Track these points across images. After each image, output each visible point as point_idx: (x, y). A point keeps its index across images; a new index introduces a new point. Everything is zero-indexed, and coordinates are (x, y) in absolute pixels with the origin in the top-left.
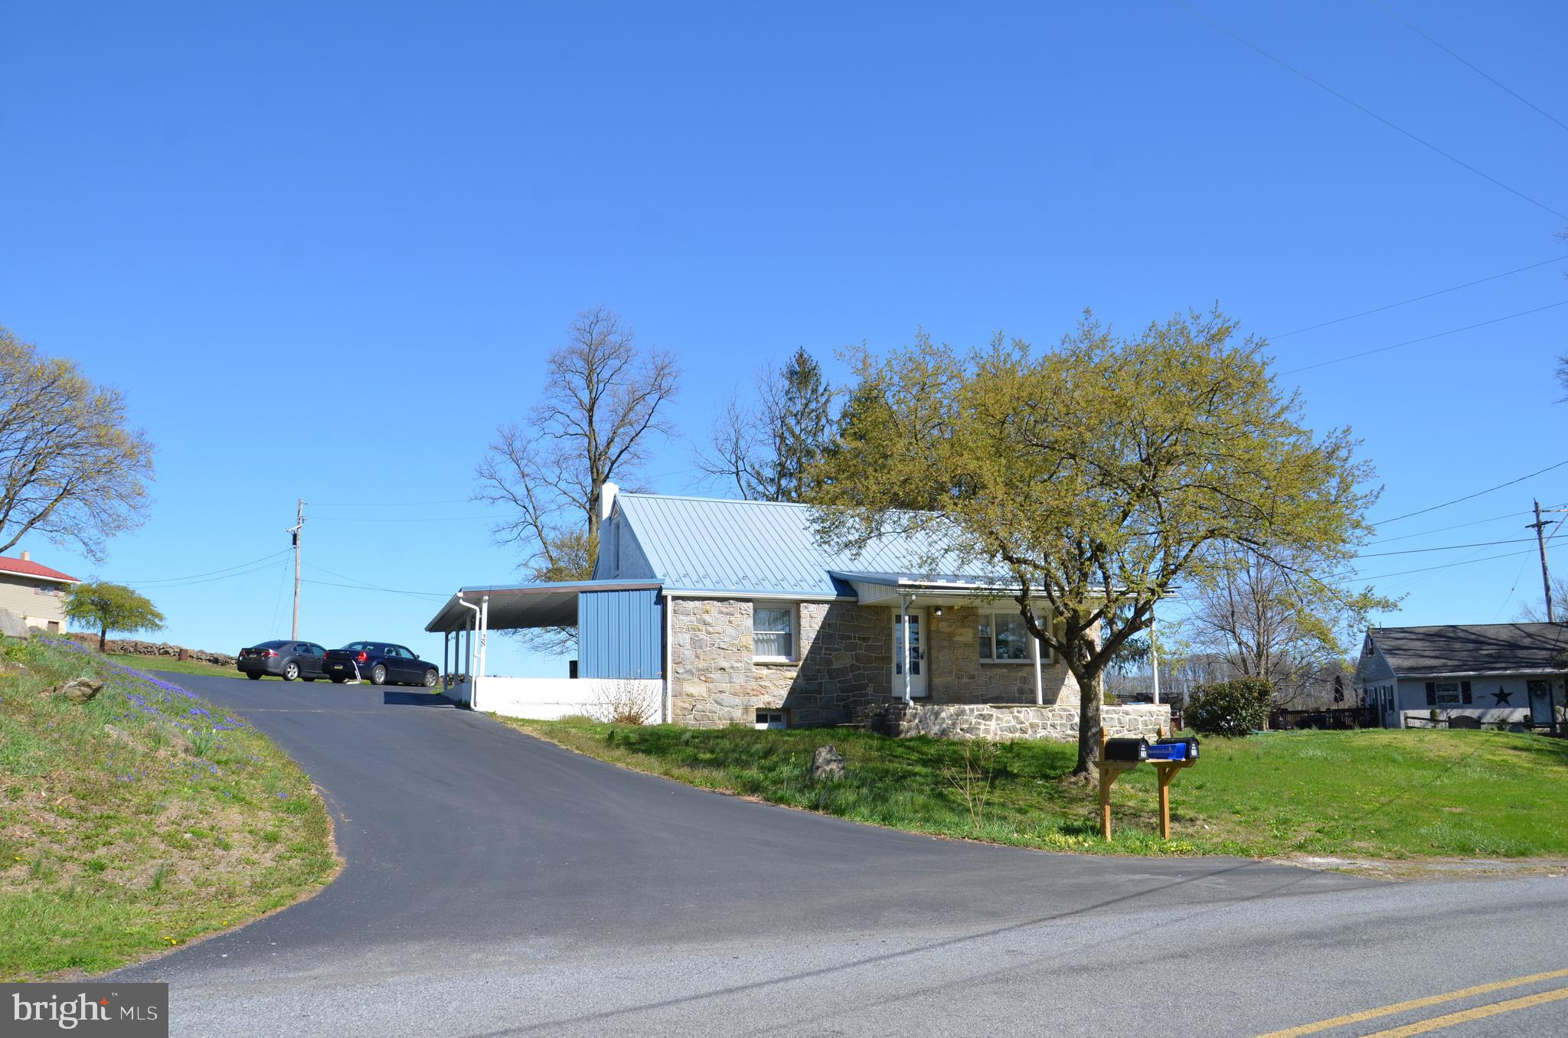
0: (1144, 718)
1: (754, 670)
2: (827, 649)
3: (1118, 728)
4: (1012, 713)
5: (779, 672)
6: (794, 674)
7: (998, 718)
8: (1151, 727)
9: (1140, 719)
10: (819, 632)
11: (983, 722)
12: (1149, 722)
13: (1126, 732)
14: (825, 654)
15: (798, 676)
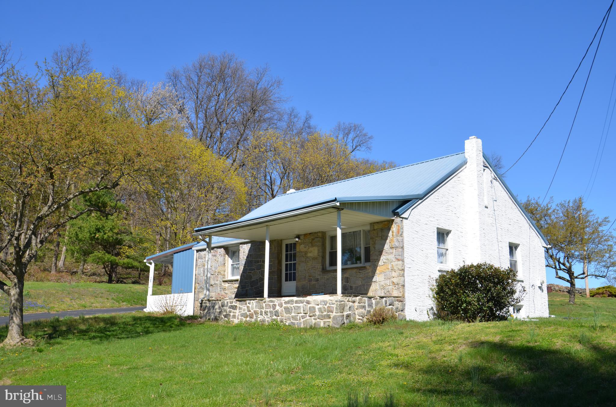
0: (320, 306)
1: (223, 285)
2: (250, 270)
3: (302, 314)
4: (246, 304)
5: (232, 285)
6: (237, 285)
7: (240, 308)
8: (325, 313)
9: (317, 307)
10: (246, 259)
11: (233, 311)
12: (323, 310)
13: (308, 318)
14: (249, 273)
15: (239, 287)
